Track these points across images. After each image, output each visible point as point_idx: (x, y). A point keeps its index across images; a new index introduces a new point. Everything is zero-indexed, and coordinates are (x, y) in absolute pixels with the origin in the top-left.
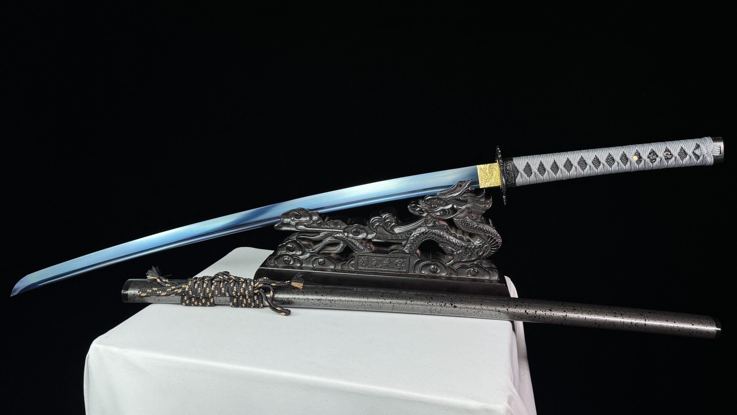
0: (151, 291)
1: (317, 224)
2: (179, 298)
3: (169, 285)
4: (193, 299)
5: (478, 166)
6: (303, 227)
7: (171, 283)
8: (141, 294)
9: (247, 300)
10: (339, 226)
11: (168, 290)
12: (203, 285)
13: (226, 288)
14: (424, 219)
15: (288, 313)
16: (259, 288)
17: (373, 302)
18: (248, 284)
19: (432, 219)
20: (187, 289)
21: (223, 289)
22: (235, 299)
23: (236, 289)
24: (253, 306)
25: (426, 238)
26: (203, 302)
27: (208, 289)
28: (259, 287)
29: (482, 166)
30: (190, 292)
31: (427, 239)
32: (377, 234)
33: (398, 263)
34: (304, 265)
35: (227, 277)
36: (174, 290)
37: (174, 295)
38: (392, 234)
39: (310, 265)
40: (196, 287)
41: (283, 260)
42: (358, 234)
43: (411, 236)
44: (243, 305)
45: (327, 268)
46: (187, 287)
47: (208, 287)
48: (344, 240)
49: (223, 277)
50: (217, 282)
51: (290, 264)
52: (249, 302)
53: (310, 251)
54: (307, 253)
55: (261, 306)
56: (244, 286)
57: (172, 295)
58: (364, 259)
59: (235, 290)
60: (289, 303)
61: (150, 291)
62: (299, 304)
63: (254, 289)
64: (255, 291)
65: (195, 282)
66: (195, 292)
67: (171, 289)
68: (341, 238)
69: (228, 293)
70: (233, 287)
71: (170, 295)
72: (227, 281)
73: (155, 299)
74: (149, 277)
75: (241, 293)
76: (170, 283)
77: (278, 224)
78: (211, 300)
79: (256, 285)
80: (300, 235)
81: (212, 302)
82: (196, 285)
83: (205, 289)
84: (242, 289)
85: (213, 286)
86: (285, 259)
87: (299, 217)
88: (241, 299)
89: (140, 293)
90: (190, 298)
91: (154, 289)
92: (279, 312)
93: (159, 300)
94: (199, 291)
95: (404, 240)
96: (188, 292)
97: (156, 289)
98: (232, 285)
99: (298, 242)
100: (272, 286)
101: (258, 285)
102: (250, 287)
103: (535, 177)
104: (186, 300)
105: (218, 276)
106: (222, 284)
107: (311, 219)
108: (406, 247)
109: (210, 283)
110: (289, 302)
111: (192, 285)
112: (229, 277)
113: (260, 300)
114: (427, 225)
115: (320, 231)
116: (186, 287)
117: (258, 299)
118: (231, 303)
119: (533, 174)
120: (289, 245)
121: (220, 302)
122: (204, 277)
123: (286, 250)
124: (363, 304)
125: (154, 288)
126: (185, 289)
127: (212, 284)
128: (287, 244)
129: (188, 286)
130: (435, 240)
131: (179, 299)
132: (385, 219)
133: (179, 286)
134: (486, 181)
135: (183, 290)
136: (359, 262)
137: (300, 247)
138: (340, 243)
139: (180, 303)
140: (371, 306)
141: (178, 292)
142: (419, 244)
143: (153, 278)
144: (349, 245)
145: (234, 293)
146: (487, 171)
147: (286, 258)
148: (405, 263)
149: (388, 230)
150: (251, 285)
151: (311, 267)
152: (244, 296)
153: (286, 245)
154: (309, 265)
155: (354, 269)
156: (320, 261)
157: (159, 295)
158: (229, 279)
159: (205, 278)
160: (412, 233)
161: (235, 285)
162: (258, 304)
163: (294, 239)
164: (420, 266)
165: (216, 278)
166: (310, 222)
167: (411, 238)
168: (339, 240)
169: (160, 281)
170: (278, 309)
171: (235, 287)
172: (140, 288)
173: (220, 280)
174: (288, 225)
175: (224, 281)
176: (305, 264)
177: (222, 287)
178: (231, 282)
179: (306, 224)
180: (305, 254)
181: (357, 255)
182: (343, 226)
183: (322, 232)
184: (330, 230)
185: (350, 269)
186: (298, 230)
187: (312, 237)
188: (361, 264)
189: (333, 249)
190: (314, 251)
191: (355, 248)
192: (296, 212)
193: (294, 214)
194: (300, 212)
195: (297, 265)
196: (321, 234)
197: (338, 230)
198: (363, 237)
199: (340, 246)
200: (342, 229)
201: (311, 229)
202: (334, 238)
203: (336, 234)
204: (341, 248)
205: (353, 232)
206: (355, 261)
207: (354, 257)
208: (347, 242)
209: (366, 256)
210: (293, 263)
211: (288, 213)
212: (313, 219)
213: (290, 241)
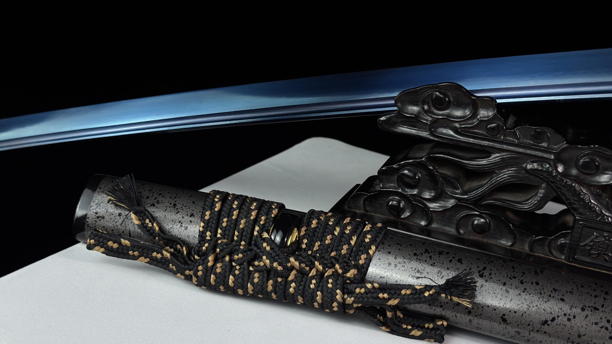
1: (488, 130)
6: (451, 133)
10: (545, 144)
34: (435, 225)
39: (451, 227)
41: (385, 205)
42: (595, 171)
45: (493, 242)
48: (553, 182)
51: (403, 217)
53: (457, 194)
54: (446, 198)
58: (597, 237)
68: (545, 175)
77: (388, 116)
80: (437, 150)
86: (391, 203)
87: (444, 106)
99: (431, 168)
107: (474, 115)
115: (491, 147)
120: (406, 172)
123: (398, 181)
128: (403, 167)
136: (581, 244)
137: (433, 181)
138: (539, 186)
147: (393, 200)
151: (451, 233)
153: (398, 170)
154: (447, 229)
155: (563, 257)
156: (476, 222)
163: (422, 158)
166: (471, 121)
168: (538, 179)
174: (411, 121)
176: (437, 223)
179: (457, 125)
180: (443, 201)
181: (582, 224)
182: (556, 145)
183: (498, 153)
184: (521, 150)
185: (553, 255)
186: (436, 139)
187: (465, 162)
188: (587, 250)
189: (516, 200)
190: (466, 197)
191: (575, 206)
192: (437, 93)
193: (432, 96)
194: (449, 94)
195: (417, 221)
196: (494, 156)
197: (540, 154)
198: (605, 182)
199: (536, 195)
200: (551, 153)
201: (471, 140)
202: (523, 172)
203: (533, 162)
204: (538, 201)
205: (580, 163)
206: (571, 240)
207: (572, 228)
208: (559, 188)
209: (604, 231)
210: (408, 216)
211: (417, 91)
212: (479, 117)
213: (411, 161)
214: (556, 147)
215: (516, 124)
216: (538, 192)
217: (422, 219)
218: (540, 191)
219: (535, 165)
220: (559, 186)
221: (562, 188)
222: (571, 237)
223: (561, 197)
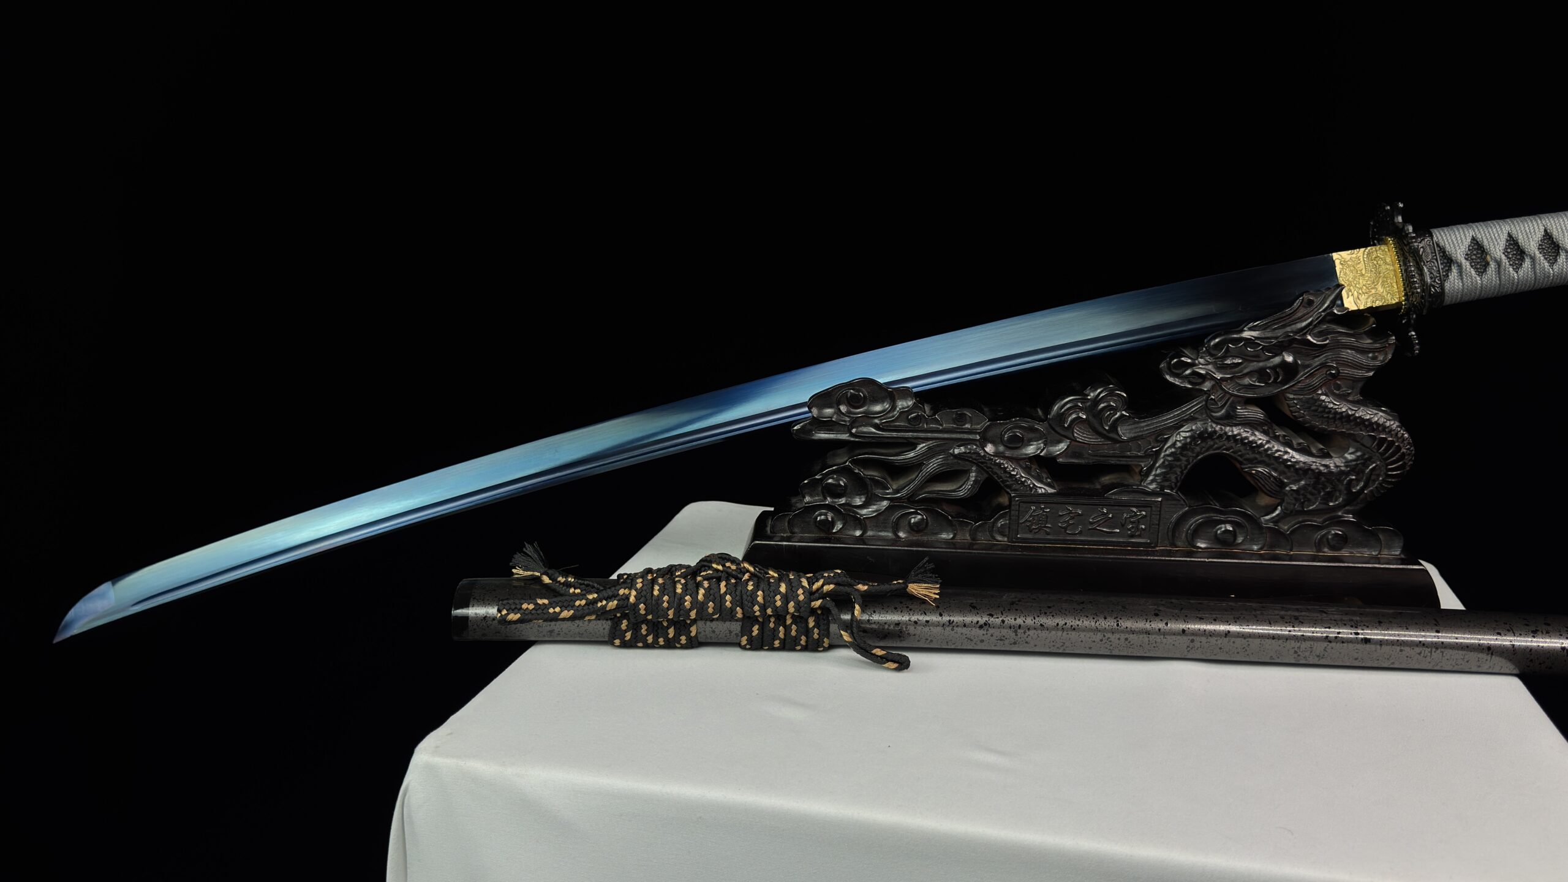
0: (533, 607)
1: (909, 421)
2: (605, 626)
3: (578, 591)
4: (644, 627)
5: (1335, 255)
6: (874, 430)
7: (584, 584)
8: (508, 614)
9: (787, 629)
10: (968, 426)
11: (577, 603)
12: (675, 588)
13: (737, 595)
14: (1204, 398)
15: (903, 665)
16: (823, 596)
17: (1133, 632)
18: (793, 585)
19: (1228, 396)
20: (632, 599)
21: (728, 597)
22: (756, 627)
23: (764, 598)
24: (802, 645)
25: (1207, 450)
26: (671, 636)
27: (688, 598)
28: (825, 591)
29: (1345, 254)
30: (642, 606)
31: (1211, 452)
32: (1073, 443)
33: (1128, 520)
34: (870, 533)
35: (734, 567)
36: (594, 602)
37: (593, 617)
38: (1115, 441)
39: (888, 531)
40: (656, 593)
41: (812, 521)
42: (1020, 444)
43: (1166, 447)
44: (777, 643)
45: (934, 538)
46: (634, 593)
47: (689, 592)
48: (982, 463)
49: (724, 566)
50: (706, 578)
51: (834, 531)
52: (793, 633)
53: (888, 494)
54: (878, 501)
55: (824, 645)
56: (783, 588)
57: (587, 618)
58: (1034, 511)
59: (760, 599)
60: (900, 637)
61: (531, 607)
62: (927, 639)
63: (812, 597)
64: (813, 604)
65: (654, 581)
66: (654, 606)
67: (587, 599)
68: (974, 456)
69: (742, 609)
70: (753, 594)
71: (582, 617)
72: (736, 578)
73: (540, 629)
74: (518, 572)
75: (775, 609)
76: (581, 584)
77: (801, 424)
78: (691, 629)
79: (815, 587)
80: (858, 452)
81: (693, 634)
82: (657, 587)
83: (681, 600)
84: (778, 597)
85: (702, 591)
86: (819, 519)
87: (861, 403)
88: (772, 625)
89: (504, 612)
90: (635, 627)
91: (540, 601)
92: (880, 661)
93: (551, 632)
94: (665, 605)
95: (1147, 456)
96: (635, 606)
97: (546, 601)
98: (750, 588)
99: (856, 471)
100: (858, 590)
101: (823, 586)
102: (800, 591)
103: (1499, 272)
104: (626, 631)
105: (709, 564)
106: (723, 584)
107: (894, 408)
108: (1151, 478)
109: (691, 582)
110: (901, 632)
111: (645, 588)
112: (739, 567)
113: (822, 627)
114: (1214, 414)
115: (916, 438)
116: (630, 593)
117: (817, 625)
118: (746, 637)
119: (1493, 265)
120: (830, 481)
121: (713, 635)
122: (671, 568)
123: (823, 493)
124: (1104, 636)
125: (541, 598)
126: (628, 598)
127: (698, 585)
128: (825, 476)
129: (636, 590)
130: (1232, 454)
131: (604, 629)
132: (1096, 401)
133: (610, 592)
134: (1360, 292)
135: (621, 603)
136: (1021, 522)
137: (861, 486)
138: (969, 470)
139: (607, 639)
140: (1127, 642)
141: (608, 609)
142: (1189, 467)
143: (529, 573)
144: (995, 476)
145: (756, 608)
146: (1361, 266)
147: (820, 515)
148: (1148, 518)
149: (1105, 432)
150: (803, 587)
151: (889, 538)
152: (780, 617)
153: (821, 480)
154: (883, 534)
155: (1006, 539)
156: (913, 520)
157: (555, 618)
158: (741, 572)
159: (674, 569)
160: (1169, 438)
161: (761, 588)
162: (818, 639)
163: (846, 462)
164: (1187, 527)
165: (703, 569)
166: (891, 415)
167: (1166, 451)
168: (967, 463)
169: (551, 582)
170: (877, 654)
171: (760, 593)
172: (502, 600)
173: (715, 575)
174: (828, 425)
175: (728, 575)
176: (872, 530)
177: (726, 593)
178: (748, 580)
179: (877, 421)
180: (874, 505)
181: (1018, 500)
182: (979, 425)
183: (923, 443)
184: (946, 436)
185: (996, 539)
186: (857, 440)
187: (892, 458)
188: (1027, 526)
189: (949, 489)
190: (899, 495)
191: (1008, 483)
192: (852, 391)
193: (847, 395)
194: (864, 390)
195: (851, 533)
196: (919, 447)
197: (966, 436)
198: (1032, 453)
199: (968, 479)
200: (976, 433)
201: (894, 434)
202: (952, 458)
203: (959, 446)
204: (971, 485)
205: (1006, 439)
206: (1010, 519)
207: (1009, 507)
208: (990, 468)
209: (1040, 503)
210: (841, 529)
211: (829, 392)
212: (898, 409)
213: (834, 468)
214: (979, 426)
215: (935, 410)
216: (969, 476)
217: (855, 529)
218: (971, 475)
219: (963, 449)
220: (989, 465)
221: (993, 467)
222: (1010, 516)
223: (992, 476)
